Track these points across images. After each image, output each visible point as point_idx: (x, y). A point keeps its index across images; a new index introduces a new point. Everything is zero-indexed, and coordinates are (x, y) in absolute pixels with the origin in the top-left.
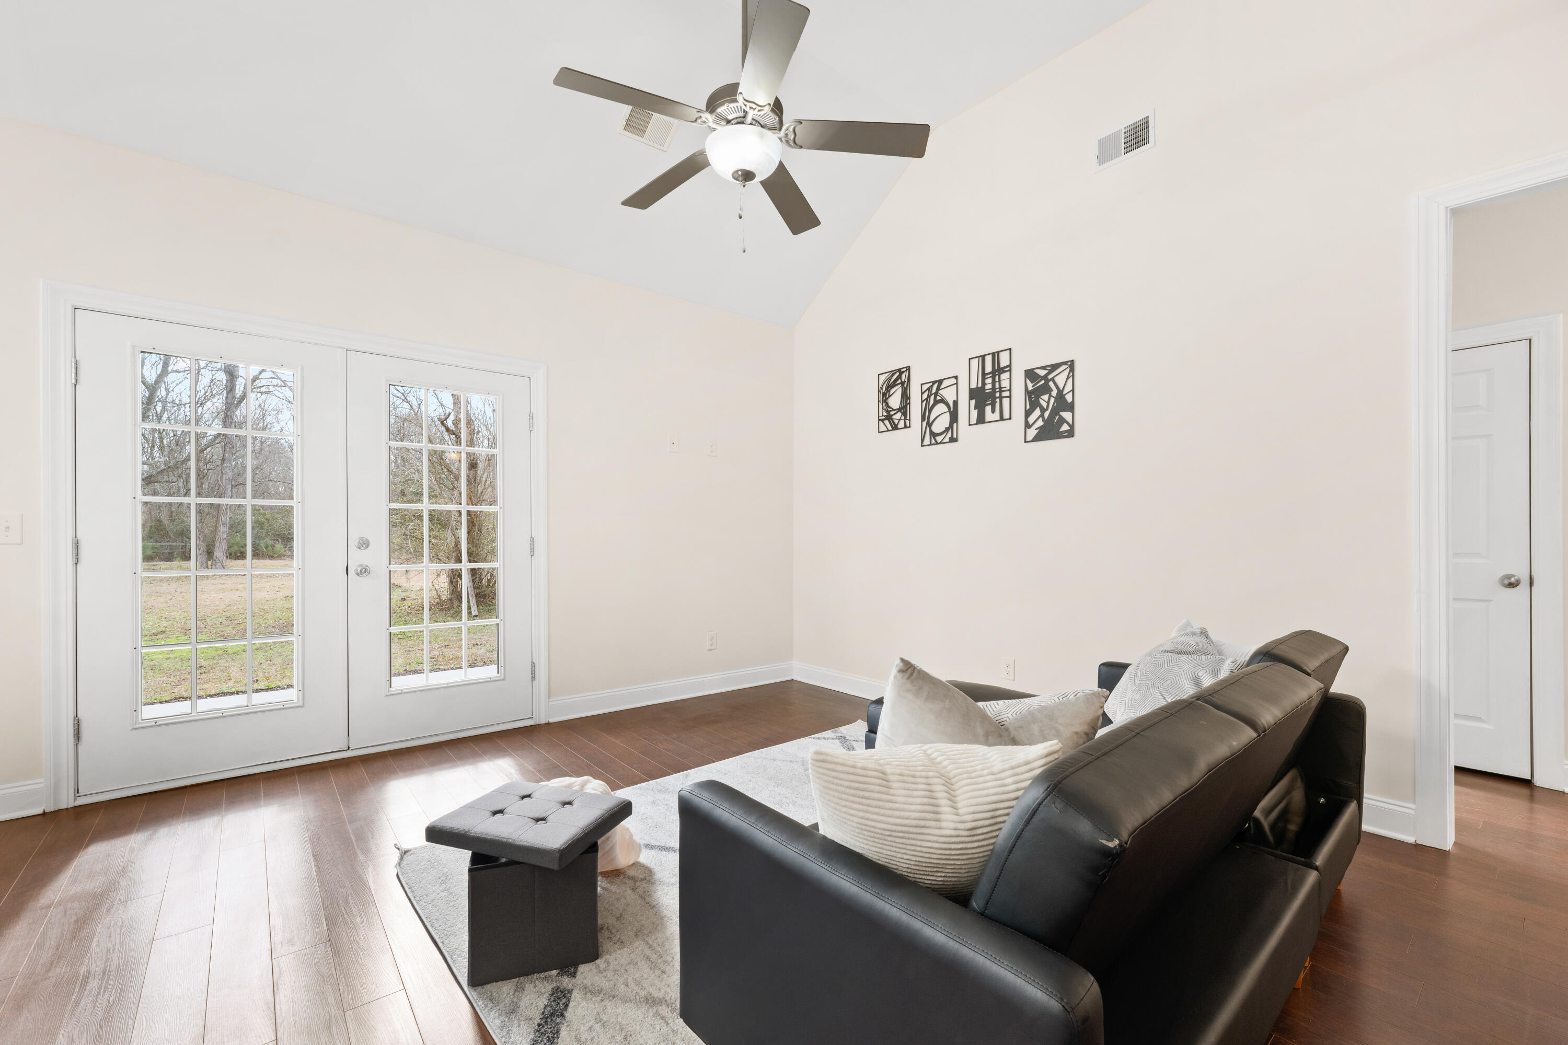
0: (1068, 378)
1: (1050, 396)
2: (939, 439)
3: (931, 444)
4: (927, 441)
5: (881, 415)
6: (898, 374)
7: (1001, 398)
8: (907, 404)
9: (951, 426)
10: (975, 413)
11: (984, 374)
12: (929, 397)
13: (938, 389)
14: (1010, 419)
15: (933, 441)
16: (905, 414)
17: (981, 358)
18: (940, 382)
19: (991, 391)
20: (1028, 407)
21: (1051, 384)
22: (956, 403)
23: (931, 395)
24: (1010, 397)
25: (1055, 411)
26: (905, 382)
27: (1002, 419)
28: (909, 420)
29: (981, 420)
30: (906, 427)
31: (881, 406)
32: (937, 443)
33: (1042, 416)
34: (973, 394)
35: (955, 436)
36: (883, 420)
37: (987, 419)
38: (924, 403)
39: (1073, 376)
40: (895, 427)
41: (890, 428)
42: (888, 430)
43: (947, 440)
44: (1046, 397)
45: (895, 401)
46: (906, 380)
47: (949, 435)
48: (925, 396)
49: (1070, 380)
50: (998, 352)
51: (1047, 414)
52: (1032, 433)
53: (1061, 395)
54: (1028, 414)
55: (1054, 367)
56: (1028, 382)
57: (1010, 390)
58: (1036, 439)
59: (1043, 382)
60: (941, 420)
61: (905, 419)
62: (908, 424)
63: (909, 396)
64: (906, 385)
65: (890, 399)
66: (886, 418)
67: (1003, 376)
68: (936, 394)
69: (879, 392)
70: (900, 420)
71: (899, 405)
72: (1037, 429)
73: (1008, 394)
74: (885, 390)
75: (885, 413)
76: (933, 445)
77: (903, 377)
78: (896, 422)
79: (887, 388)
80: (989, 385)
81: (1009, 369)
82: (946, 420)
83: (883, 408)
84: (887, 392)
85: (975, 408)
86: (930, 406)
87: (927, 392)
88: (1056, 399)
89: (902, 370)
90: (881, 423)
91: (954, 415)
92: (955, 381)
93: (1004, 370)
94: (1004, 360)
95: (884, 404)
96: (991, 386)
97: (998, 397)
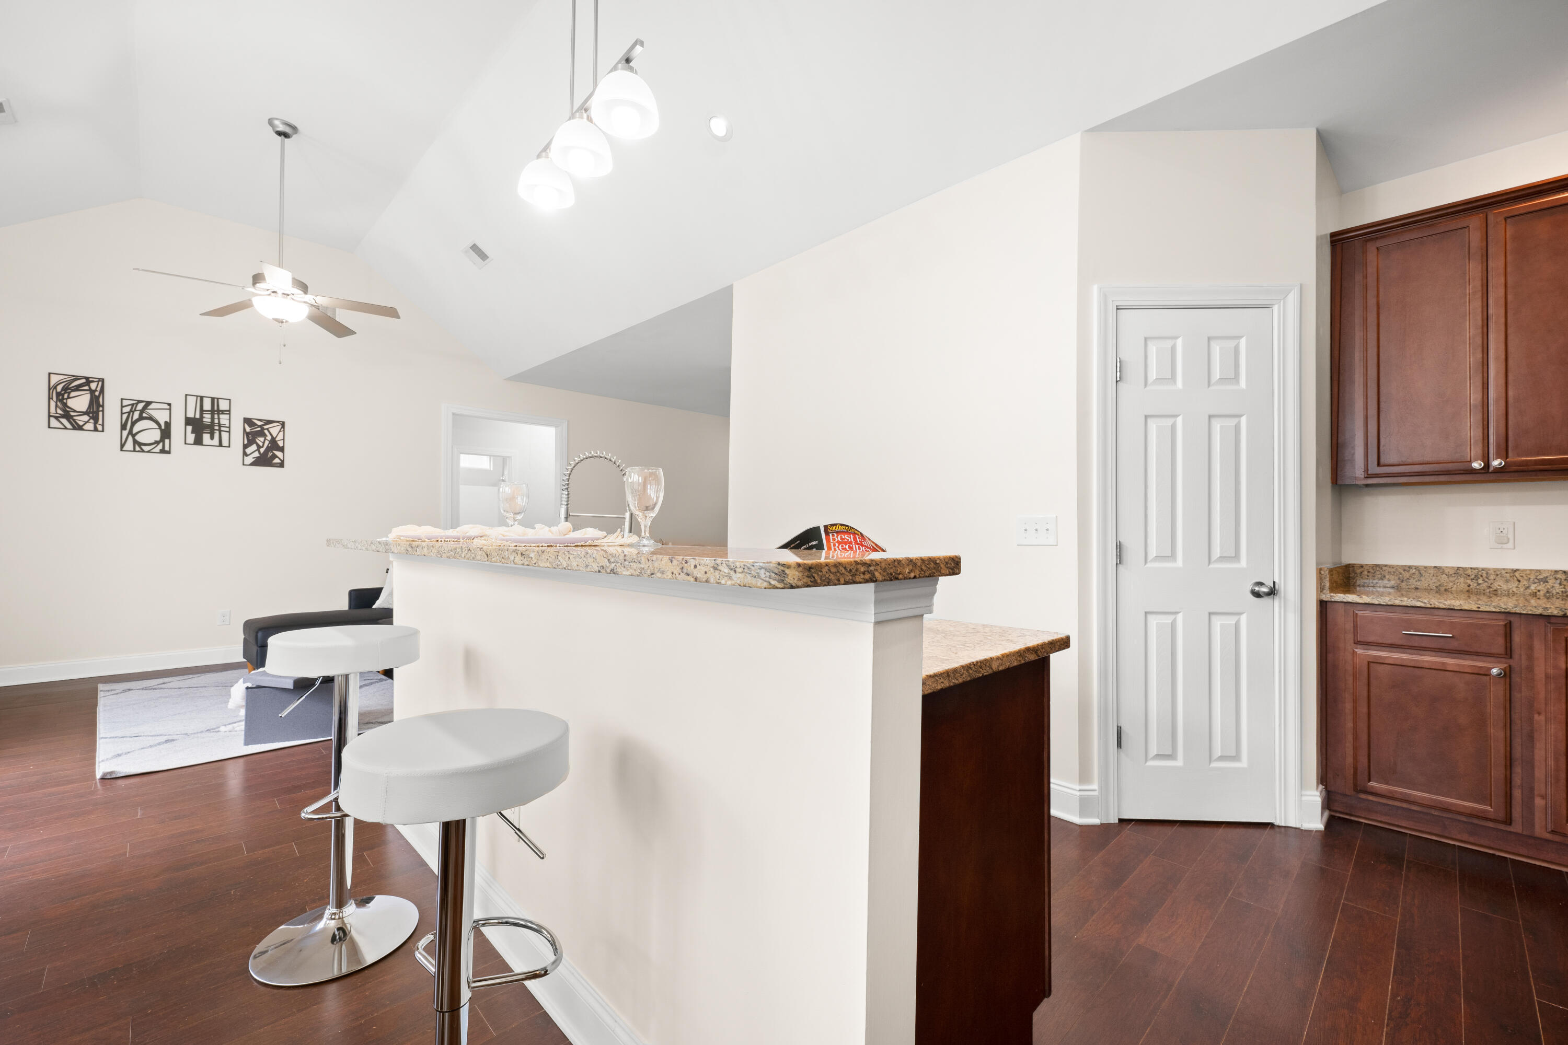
0: (280, 431)
1: (265, 439)
2: (146, 448)
3: (134, 451)
4: (129, 446)
5: (53, 410)
6: (84, 381)
7: (220, 431)
8: (98, 411)
9: (162, 440)
10: (191, 437)
11: (202, 411)
12: (132, 411)
13: (145, 408)
14: (229, 447)
15: (138, 449)
16: (95, 419)
17: (199, 398)
18: (148, 403)
19: (209, 423)
20: (246, 442)
21: (266, 431)
22: (168, 425)
23: (135, 410)
24: (229, 432)
25: (268, 450)
26: (96, 390)
27: (221, 445)
28: (103, 425)
29: (198, 441)
30: (96, 430)
31: (53, 404)
32: (143, 451)
33: (258, 450)
34: (188, 421)
35: (167, 448)
36: (56, 418)
37: (205, 443)
38: (125, 416)
39: (284, 431)
40: (80, 428)
41: (69, 426)
42: (66, 428)
43: (157, 450)
44: (262, 439)
45: (79, 402)
46: (99, 389)
47: (160, 447)
48: (127, 409)
49: (281, 433)
50: (217, 399)
51: (262, 450)
52: (249, 460)
53: (273, 441)
54: (245, 446)
55: (269, 422)
56: (246, 426)
57: (229, 427)
58: (252, 464)
59: (259, 429)
60: (150, 434)
61: (96, 422)
62: (100, 428)
63: (101, 403)
64: (97, 393)
65: (69, 400)
66: (63, 416)
67: (222, 416)
68: (142, 411)
69: (49, 389)
70: (86, 423)
71: (84, 409)
72: (253, 458)
73: (227, 429)
74: (62, 390)
75: (59, 411)
76: (138, 451)
77: (93, 386)
78: (81, 423)
79: (65, 389)
80: (207, 418)
81: (228, 412)
82: (156, 435)
83: (57, 406)
84: (66, 393)
85: (192, 432)
86: (134, 419)
87: (130, 407)
88: (270, 442)
89: (91, 379)
90: (52, 419)
91: (166, 432)
92: (168, 407)
93: (223, 412)
94: (223, 406)
95: (58, 403)
96: (209, 420)
97: (217, 430)
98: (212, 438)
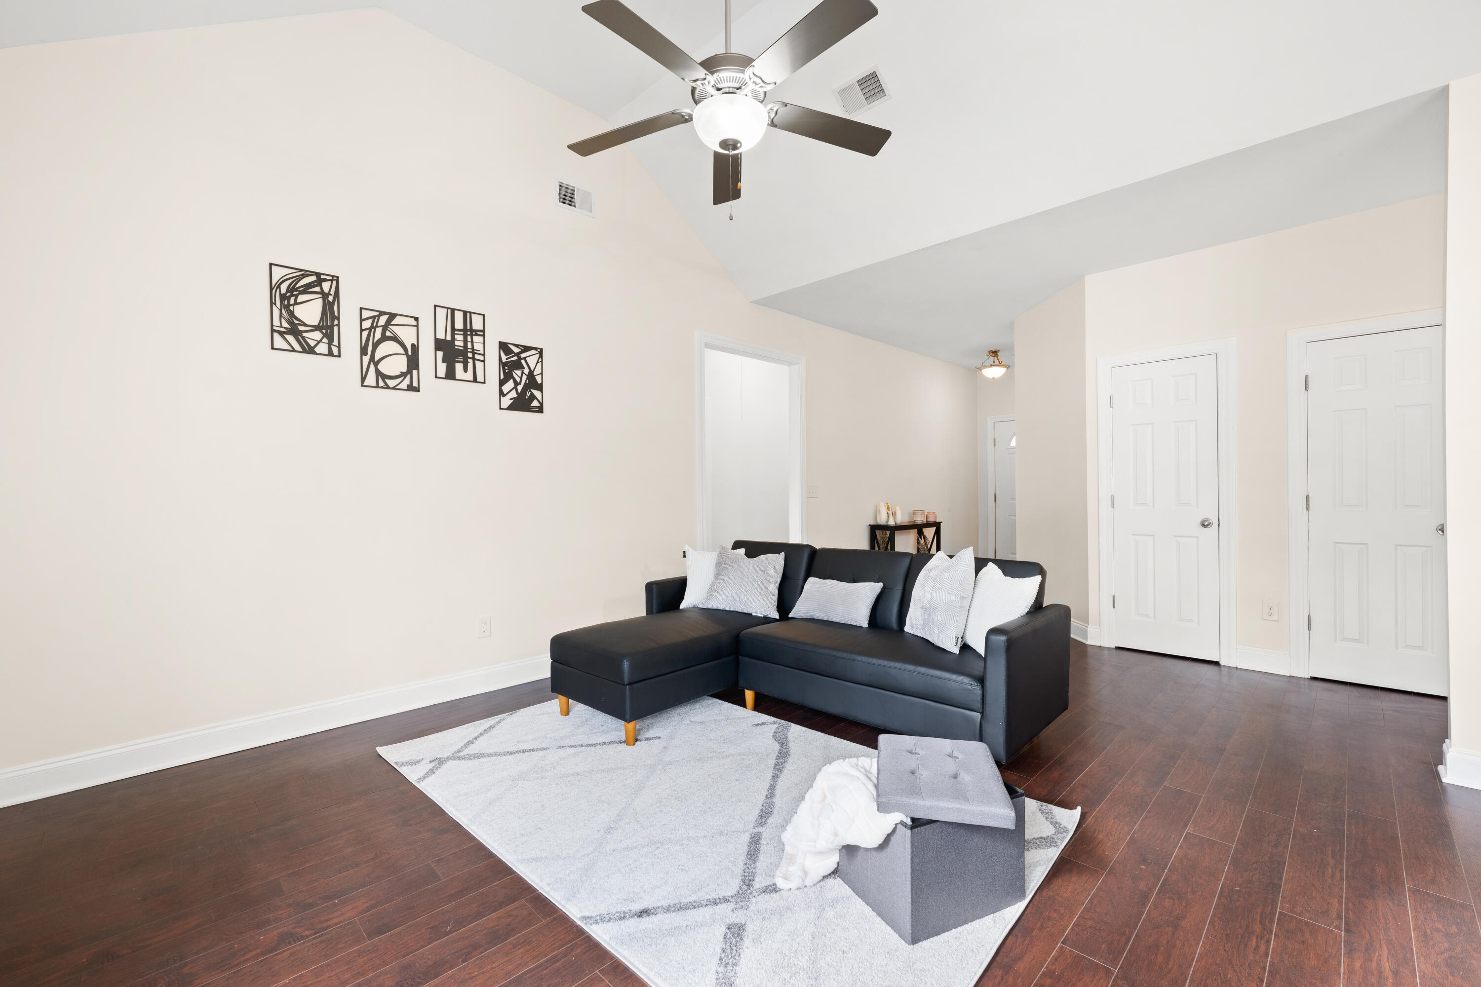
0: (538, 362)
1: (523, 373)
2: (391, 383)
3: (378, 386)
4: (371, 379)
5: (276, 322)
6: (313, 278)
7: (474, 360)
8: (333, 325)
9: (409, 372)
10: (442, 368)
11: (453, 329)
12: (373, 328)
13: (389, 322)
14: (484, 382)
15: (381, 384)
16: (330, 337)
17: (449, 311)
18: (392, 316)
19: (462, 348)
20: (502, 377)
21: (523, 362)
22: (415, 348)
23: (377, 326)
24: (484, 361)
25: (527, 387)
26: (329, 294)
28: (339, 347)
29: (450, 375)
30: (331, 354)
31: (276, 312)
32: (387, 387)
33: (515, 388)
34: (439, 345)
35: (415, 384)
36: (281, 334)
37: (457, 376)
38: (365, 334)
39: (542, 361)
40: (311, 350)
41: (297, 347)
42: (294, 350)
43: (404, 385)
44: (519, 372)
45: (310, 312)
46: (332, 292)
47: (407, 381)
48: (367, 324)
49: (540, 364)
50: (470, 313)
51: (520, 388)
52: (506, 402)
53: (531, 375)
54: (502, 383)
55: (526, 349)
56: (502, 353)
57: (484, 355)
58: (510, 408)
59: (515, 358)
60: (395, 362)
61: (330, 343)
62: (335, 351)
63: (336, 314)
64: (331, 298)
65: (296, 307)
66: (289, 332)
67: (475, 338)
68: (385, 328)
69: (271, 289)
70: (319, 342)
71: (315, 321)
72: (511, 399)
73: (481, 358)
74: (287, 291)
75: (285, 324)
76: (382, 387)
77: (326, 286)
78: (312, 343)
79: (291, 289)
80: (459, 342)
81: (482, 333)
82: (402, 364)
83: (281, 315)
84: (292, 295)
85: (443, 361)
86: (376, 339)
87: (370, 321)
88: (528, 376)
89: (322, 277)
90: (276, 335)
91: (413, 362)
92: (415, 323)
93: (476, 332)
94: (477, 324)
95: (283, 311)
96: (461, 344)
97: (470, 358)
98: (466, 370)
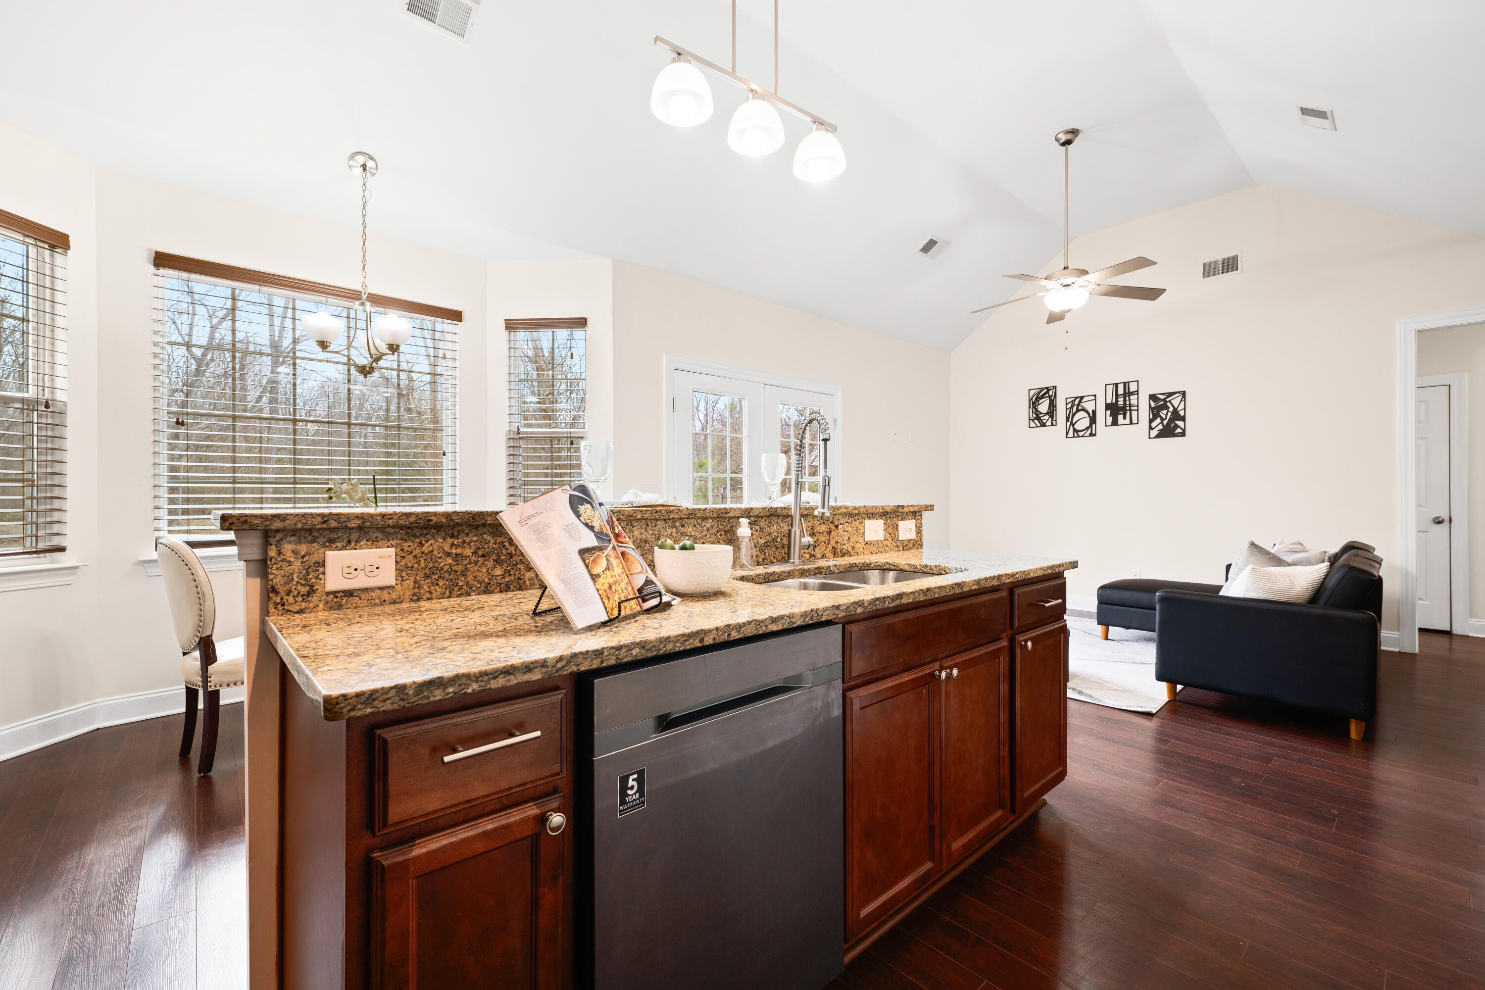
0: (1181, 401)
1: (1168, 411)
2: (1081, 434)
3: (1074, 437)
4: (1071, 434)
5: (1031, 416)
6: (1046, 390)
7: (1131, 410)
8: (1053, 411)
9: (1091, 426)
10: (1110, 420)
11: (1117, 395)
12: (1072, 407)
13: (1080, 402)
14: (1138, 423)
15: (1076, 435)
16: (1052, 417)
17: (1114, 385)
18: (1082, 398)
19: (1122, 406)
20: (1151, 417)
21: (1168, 404)
22: (1094, 412)
23: (1074, 405)
24: (1138, 410)
25: (1172, 420)
26: (1052, 396)
27: (1131, 423)
28: (1056, 421)
29: (1115, 423)
30: (1052, 425)
31: (1031, 411)
32: (1079, 436)
33: (1162, 423)
34: (1108, 407)
35: (1094, 432)
36: (1033, 420)
37: (1119, 423)
38: (1068, 411)
39: (1185, 400)
40: (1043, 425)
41: (1039, 425)
42: (1037, 427)
43: (1087, 434)
44: (1165, 412)
45: (1044, 407)
47: (1089, 431)
48: (1069, 406)
49: (1183, 402)
50: (1128, 382)
51: (1165, 422)
52: (1154, 433)
53: (1175, 411)
54: (1151, 421)
55: (1171, 394)
56: (1151, 402)
57: (1138, 406)
58: (1157, 437)
59: (1162, 402)
60: (1082, 422)
61: (1052, 420)
62: (1054, 423)
63: (1055, 405)
64: (1053, 398)
65: (1039, 406)
66: (1036, 418)
67: (1132, 397)
68: (1078, 405)
69: (1029, 401)
70: (1047, 420)
71: (1046, 411)
72: (1158, 431)
73: (1136, 408)
74: (1035, 400)
75: (1034, 416)
76: (1076, 437)
77: (1051, 393)
78: (1044, 421)
79: (1037, 399)
80: (1121, 402)
81: (1137, 393)
82: (1086, 422)
83: (1033, 412)
84: (1037, 402)
85: (1110, 416)
86: (1074, 412)
87: (1071, 403)
88: (1172, 413)
89: (1049, 388)
90: (1031, 422)
91: (1093, 420)
92: (1094, 398)
93: (1132, 393)
94: (1133, 387)
95: (1034, 410)
96: (1122, 403)
97: (1128, 410)
98: (1125, 418)
